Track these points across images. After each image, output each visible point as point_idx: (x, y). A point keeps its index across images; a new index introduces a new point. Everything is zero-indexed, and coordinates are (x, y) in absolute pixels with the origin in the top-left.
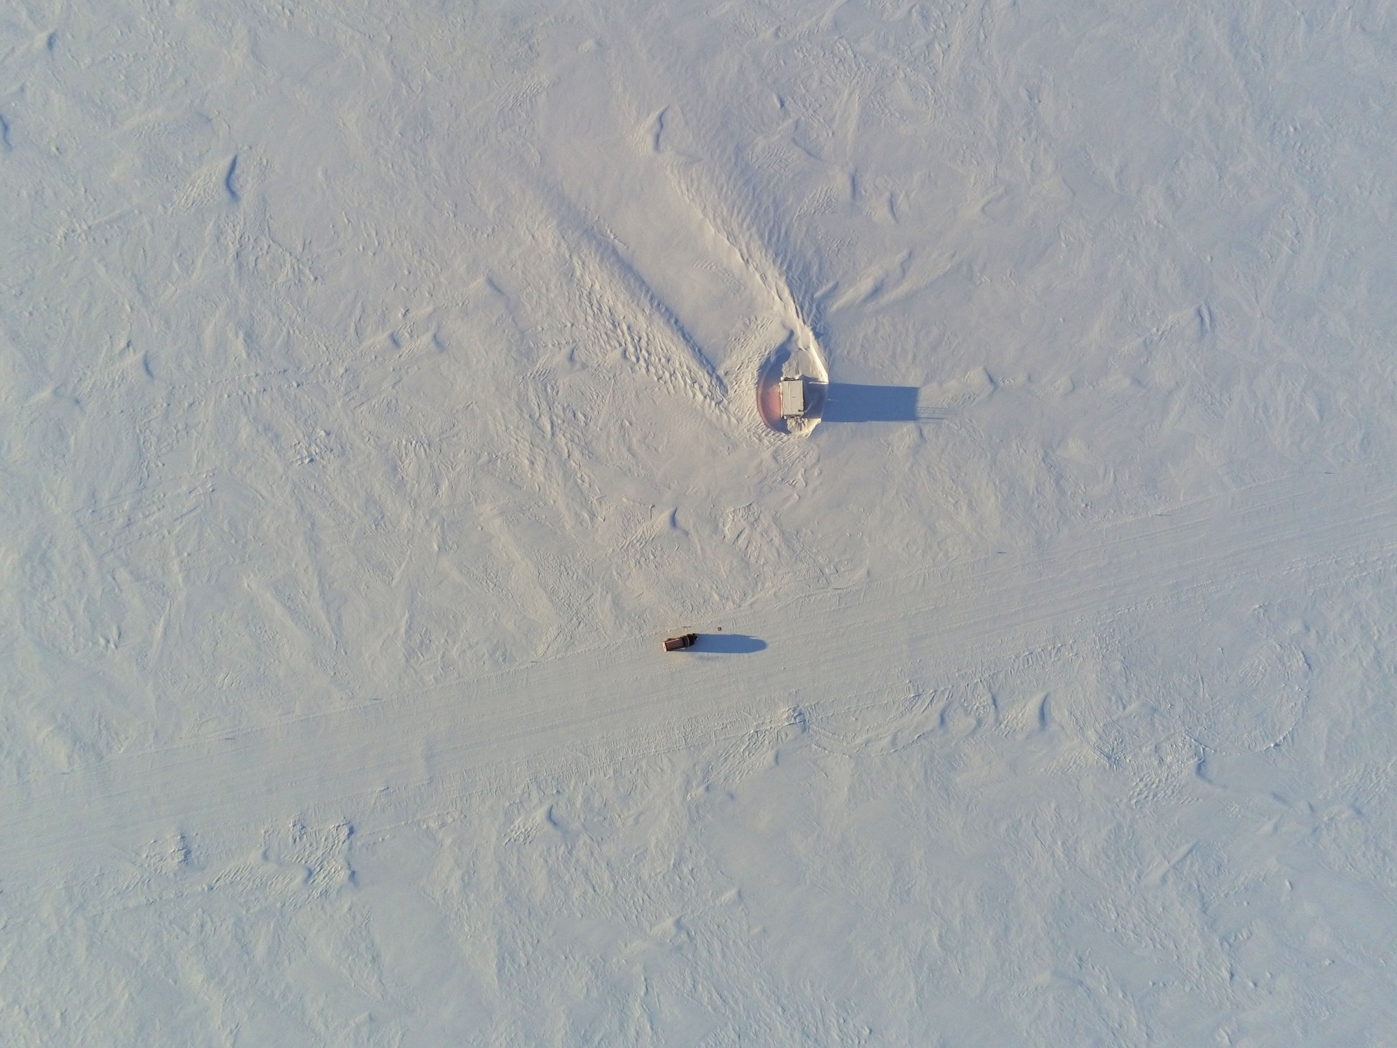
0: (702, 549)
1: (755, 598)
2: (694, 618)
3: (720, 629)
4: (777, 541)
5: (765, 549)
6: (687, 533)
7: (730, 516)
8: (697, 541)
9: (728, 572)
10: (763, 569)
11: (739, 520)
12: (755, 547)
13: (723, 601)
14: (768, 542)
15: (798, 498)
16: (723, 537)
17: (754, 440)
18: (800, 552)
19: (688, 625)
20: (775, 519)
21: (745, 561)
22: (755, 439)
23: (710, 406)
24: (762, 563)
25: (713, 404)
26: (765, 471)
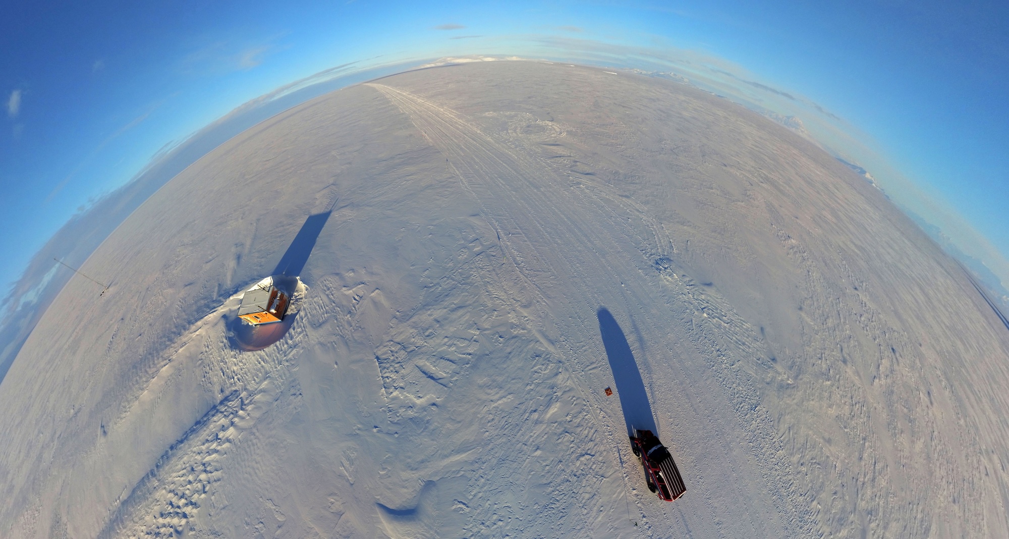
0: (459, 451)
1: (539, 337)
2: (602, 448)
3: (608, 391)
4: (438, 313)
5: (452, 329)
6: (429, 485)
7: (395, 394)
8: (446, 462)
9: (502, 393)
10: (486, 329)
11: (403, 377)
12: (450, 346)
13: (559, 394)
14: (441, 326)
15: (377, 291)
16: (434, 408)
17: (293, 356)
18: (454, 280)
19: (617, 455)
20: (404, 318)
21: (477, 362)
22: (292, 354)
23: (242, 418)
24: (478, 332)
25: (241, 412)
26: (334, 338)
